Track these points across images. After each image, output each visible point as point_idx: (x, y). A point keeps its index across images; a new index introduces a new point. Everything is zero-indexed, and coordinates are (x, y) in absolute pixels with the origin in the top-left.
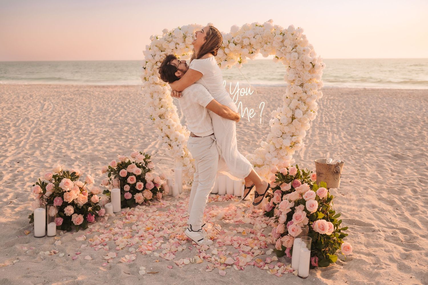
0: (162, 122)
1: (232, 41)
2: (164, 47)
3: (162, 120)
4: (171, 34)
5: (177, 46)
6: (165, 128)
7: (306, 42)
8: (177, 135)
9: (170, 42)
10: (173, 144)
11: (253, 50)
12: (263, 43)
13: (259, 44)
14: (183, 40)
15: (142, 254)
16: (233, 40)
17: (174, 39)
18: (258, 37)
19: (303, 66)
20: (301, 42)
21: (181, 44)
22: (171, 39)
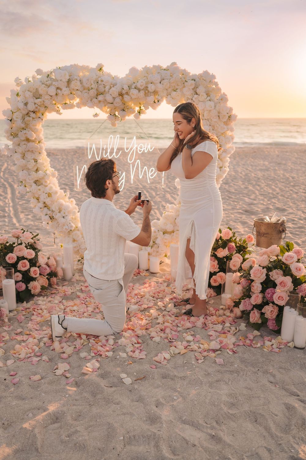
0: (39, 190)
1: (133, 87)
2: (41, 92)
3: (40, 187)
4: (48, 75)
5: (59, 91)
6: (43, 198)
7: (219, 90)
8: (62, 205)
9: (49, 86)
10: (57, 216)
11: (159, 98)
12: (170, 90)
13: (165, 92)
14: (66, 84)
15: (102, 358)
16: (134, 85)
17: (54, 83)
18: (165, 82)
19: (218, 117)
20: (213, 89)
21: (64, 89)
22: (50, 82)
